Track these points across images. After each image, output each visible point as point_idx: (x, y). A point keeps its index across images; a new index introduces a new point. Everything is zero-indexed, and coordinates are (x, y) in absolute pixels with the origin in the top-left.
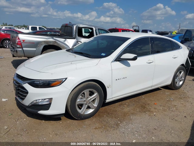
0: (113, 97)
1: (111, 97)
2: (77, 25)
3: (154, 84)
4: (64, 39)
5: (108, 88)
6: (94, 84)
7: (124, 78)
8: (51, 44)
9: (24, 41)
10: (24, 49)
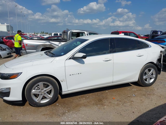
0: (69, 90)
1: (67, 90)
2: (71, 31)
3: (115, 80)
4: (59, 43)
5: (62, 82)
6: (47, 78)
7: (79, 74)
8: (48, 47)
9: (27, 45)
10: (27, 51)
